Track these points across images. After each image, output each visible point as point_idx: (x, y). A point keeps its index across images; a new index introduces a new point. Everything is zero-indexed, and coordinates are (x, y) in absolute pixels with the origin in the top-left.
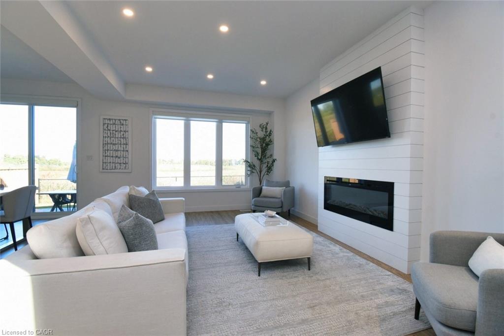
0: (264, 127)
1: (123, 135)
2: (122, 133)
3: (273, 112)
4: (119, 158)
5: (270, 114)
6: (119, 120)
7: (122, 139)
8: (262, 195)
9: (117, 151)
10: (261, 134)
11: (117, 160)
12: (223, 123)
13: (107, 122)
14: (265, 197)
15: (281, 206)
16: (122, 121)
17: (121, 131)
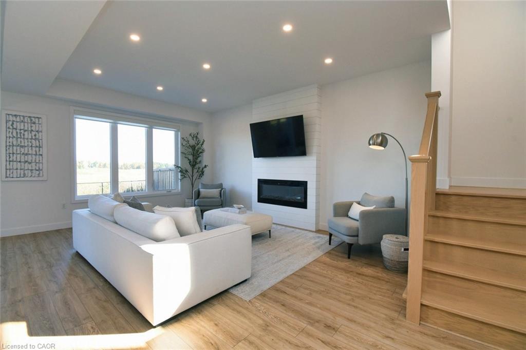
0: (195, 137)
1: (35, 135)
2: (33, 133)
3: (201, 123)
4: (30, 163)
5: (197, 124)
6: (30, 117)
7: (33, 141)
8: (201, 196)
9: (27, 154)
10: (192, 142)
11: (27, 166)
12: (153, 129)
13: (11, 118)
14: (203, 198)
15: (221, 204)
16: (33, 119)
17: (32, 130)
